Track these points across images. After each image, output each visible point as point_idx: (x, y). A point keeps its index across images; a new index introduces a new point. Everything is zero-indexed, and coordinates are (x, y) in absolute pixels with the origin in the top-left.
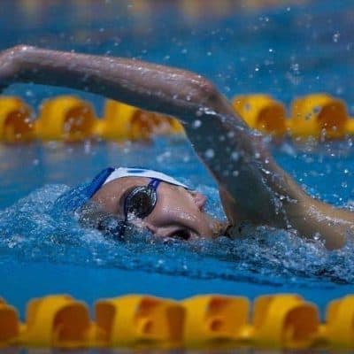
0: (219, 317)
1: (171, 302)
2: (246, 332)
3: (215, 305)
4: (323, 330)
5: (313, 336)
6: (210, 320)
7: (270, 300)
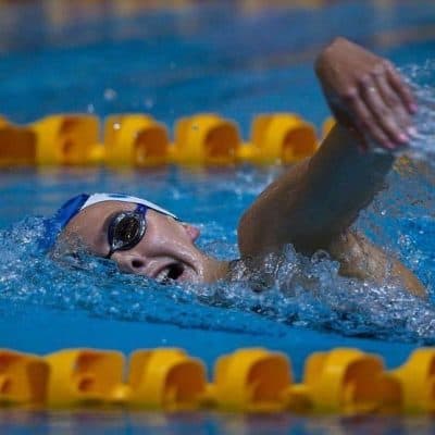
0: (90, 375)
1: (33, 357)
2: (120, 393)
3: (84, 362)
4: (211, 390)
5: (200, 396)
6: (79, 379)
7: (148, 355)
